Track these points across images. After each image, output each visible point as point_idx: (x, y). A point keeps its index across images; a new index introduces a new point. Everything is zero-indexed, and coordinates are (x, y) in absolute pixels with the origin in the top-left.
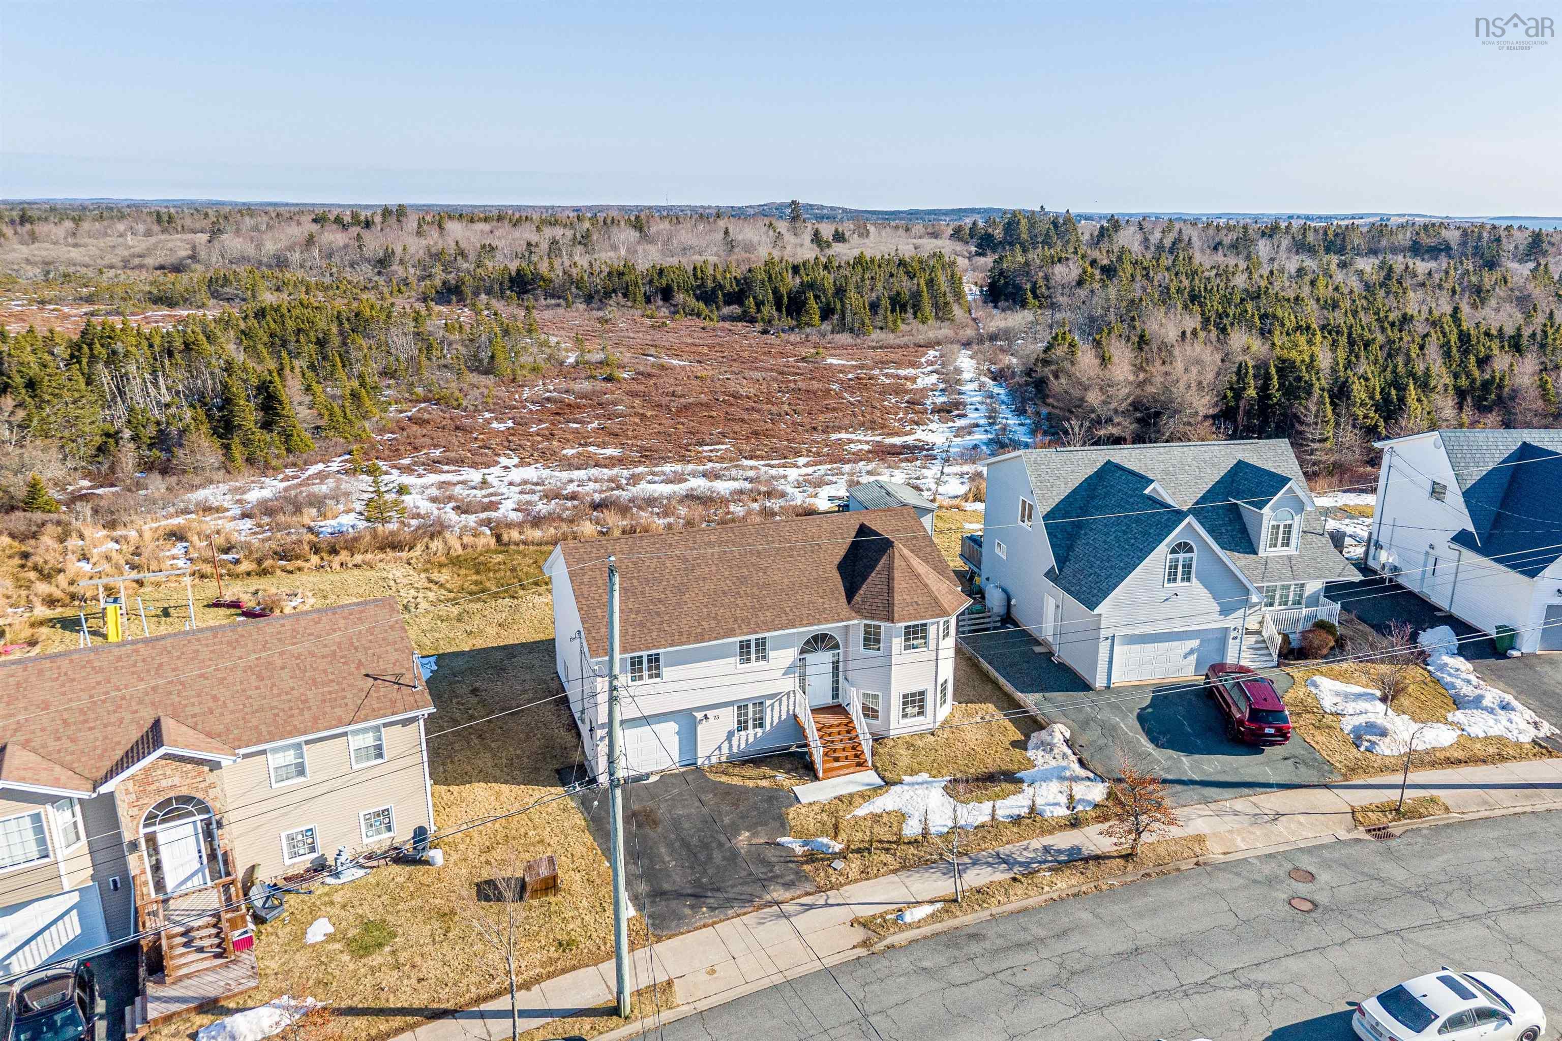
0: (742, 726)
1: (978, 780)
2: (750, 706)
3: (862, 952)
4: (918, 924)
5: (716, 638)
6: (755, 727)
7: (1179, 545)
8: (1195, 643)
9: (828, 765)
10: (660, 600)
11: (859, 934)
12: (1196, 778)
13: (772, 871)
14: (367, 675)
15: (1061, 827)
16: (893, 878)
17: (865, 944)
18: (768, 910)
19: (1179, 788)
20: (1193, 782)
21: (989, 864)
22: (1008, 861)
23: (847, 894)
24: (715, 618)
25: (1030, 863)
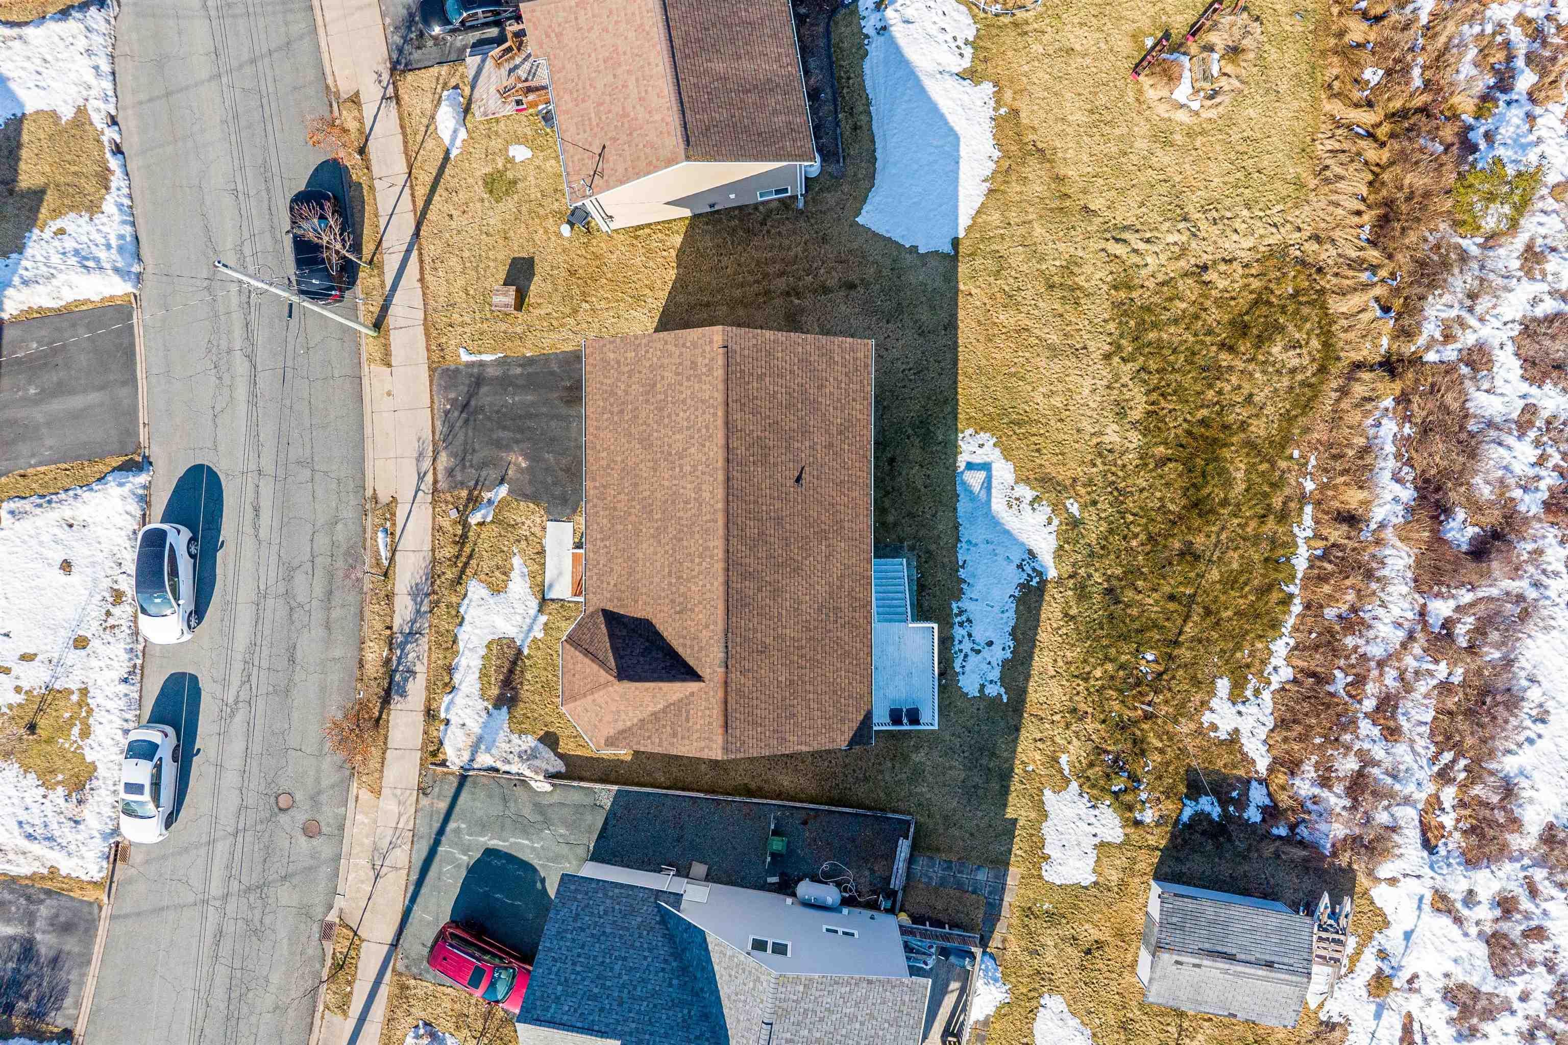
3: (369, 493)
11: (384, 498)
12: (441, 849)
13: (471, 466)
14: (604, 147)
15: (429, 700)
16: (428, 546)
17: (375, 498)
18: (431, 448)
19: (436, 825)
21: (414, 622)
22: (412, 635)
25: (402, 650)
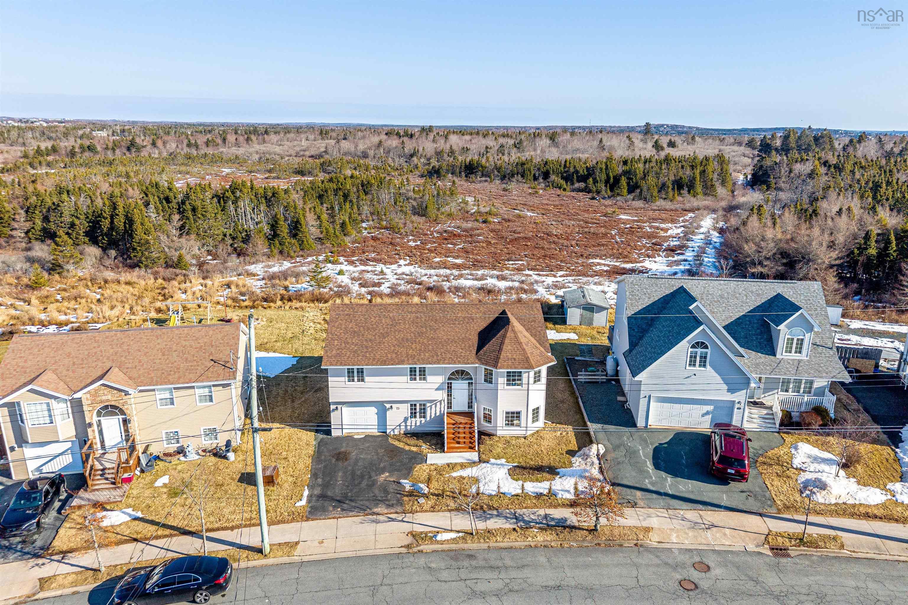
0: (413, 414)
1: (531, 468)
2: (418, 405)
3: (404, 550)
4: (442, 542)
5: (392, 364)
6: (420, 417)
7: (697, 343)
8: (710, 408)
9: (452, 445)
10: (370, 340)
11: (409, 540)
12: (670, 492)
13: (386, 497)
14: (212, 360)
15: (564, 505)
16: (448, 514)
17: (408, 546)
18: (370, 517)
19: (655, 496)
20: (666, 495)
21: (506, 518)
22: (517, 518)
23: (416, 517)
24: (396, 353)
25: (530, 522)
